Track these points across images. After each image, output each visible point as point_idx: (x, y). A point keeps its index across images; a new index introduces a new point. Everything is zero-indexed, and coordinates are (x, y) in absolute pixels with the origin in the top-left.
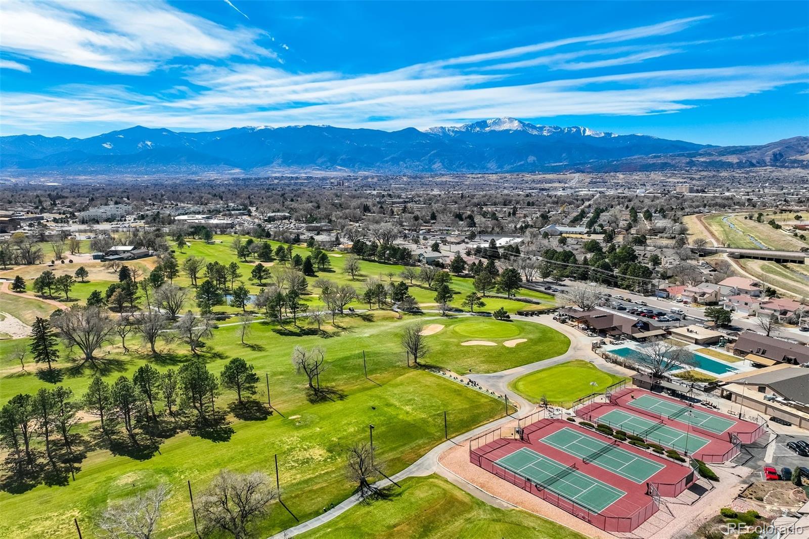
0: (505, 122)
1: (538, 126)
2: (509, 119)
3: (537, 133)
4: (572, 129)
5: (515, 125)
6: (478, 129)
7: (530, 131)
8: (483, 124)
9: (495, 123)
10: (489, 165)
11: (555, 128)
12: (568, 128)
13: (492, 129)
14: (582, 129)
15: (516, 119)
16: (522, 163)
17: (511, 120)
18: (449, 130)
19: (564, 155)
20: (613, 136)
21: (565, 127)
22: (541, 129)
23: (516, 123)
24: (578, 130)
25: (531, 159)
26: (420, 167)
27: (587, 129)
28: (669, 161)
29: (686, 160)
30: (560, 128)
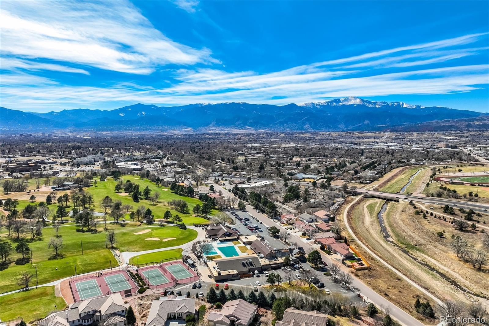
0: (351, 100)
1: (372, 102)
2: (354, 97)
3: (371, 106)
4: (395, 103)
5: (358, 101)
6: (334, 104)
7: (367, 105)
8: (338, 101)
9: (345, 100)
10: (340, 126)
11: (384, 103)
12: (392, 103)
13: (343, 104)
14: (401, 103)
15: (359, 98)
16: (360, 124)
17: (355, 98)
18: (316, 105)
19: (388, 120)
20: (421, 108)
21: (390, 102)
22: (375, 103)
23: (358, 100)
24: (399, 104)
25: (366, 122)
26: (297, 127)
27: (404, 103)
28: (454, 124)
29: (465, 124)
30: (387, 103)
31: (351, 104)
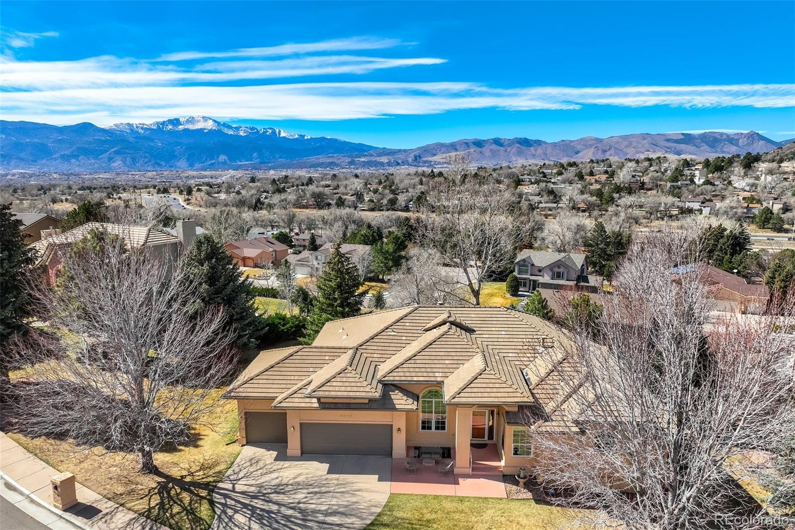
0: (199, 121)
1: (234, 126)
2: (203, 118)
3: (232, 133)
4: (268, 130)
5: (210, 125)
6: (170, 127)
7: (226, 131)
8: (176, 122)
9: (188, 121)
10: (179, 164)
11: (252, 129)
12: (264, 129)
13: (186, 127)
14: (277, 130)
15: (210, 119)
16: (213, 161)
17: (205, 119)
18: (137, 127)
19: (255, 154)
20: (306, 138)
21: (261, 128)
22: (237, 129)
23: (210, 123)
24: (274, 132)
25: (222, 158)
26: (96, 165)
27: (281, 130)
28: (335, 161)
29: (349, 160)
30: (256, 129)
31: (199, 128)
